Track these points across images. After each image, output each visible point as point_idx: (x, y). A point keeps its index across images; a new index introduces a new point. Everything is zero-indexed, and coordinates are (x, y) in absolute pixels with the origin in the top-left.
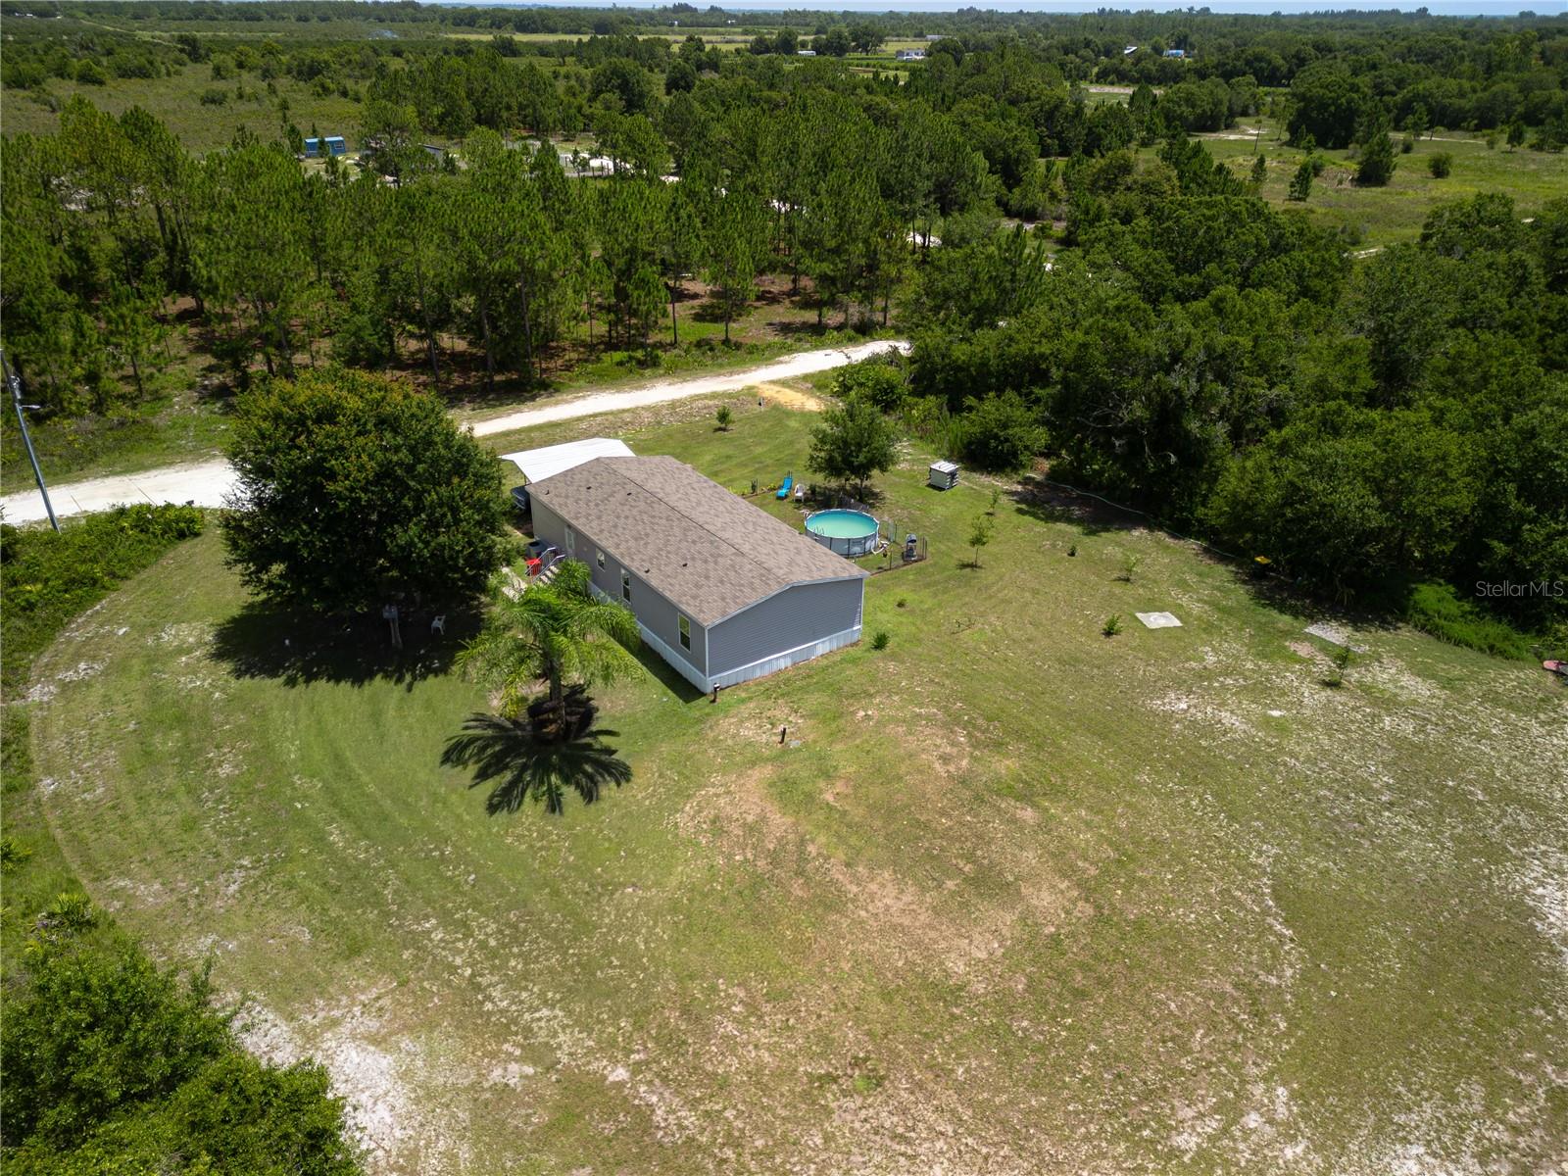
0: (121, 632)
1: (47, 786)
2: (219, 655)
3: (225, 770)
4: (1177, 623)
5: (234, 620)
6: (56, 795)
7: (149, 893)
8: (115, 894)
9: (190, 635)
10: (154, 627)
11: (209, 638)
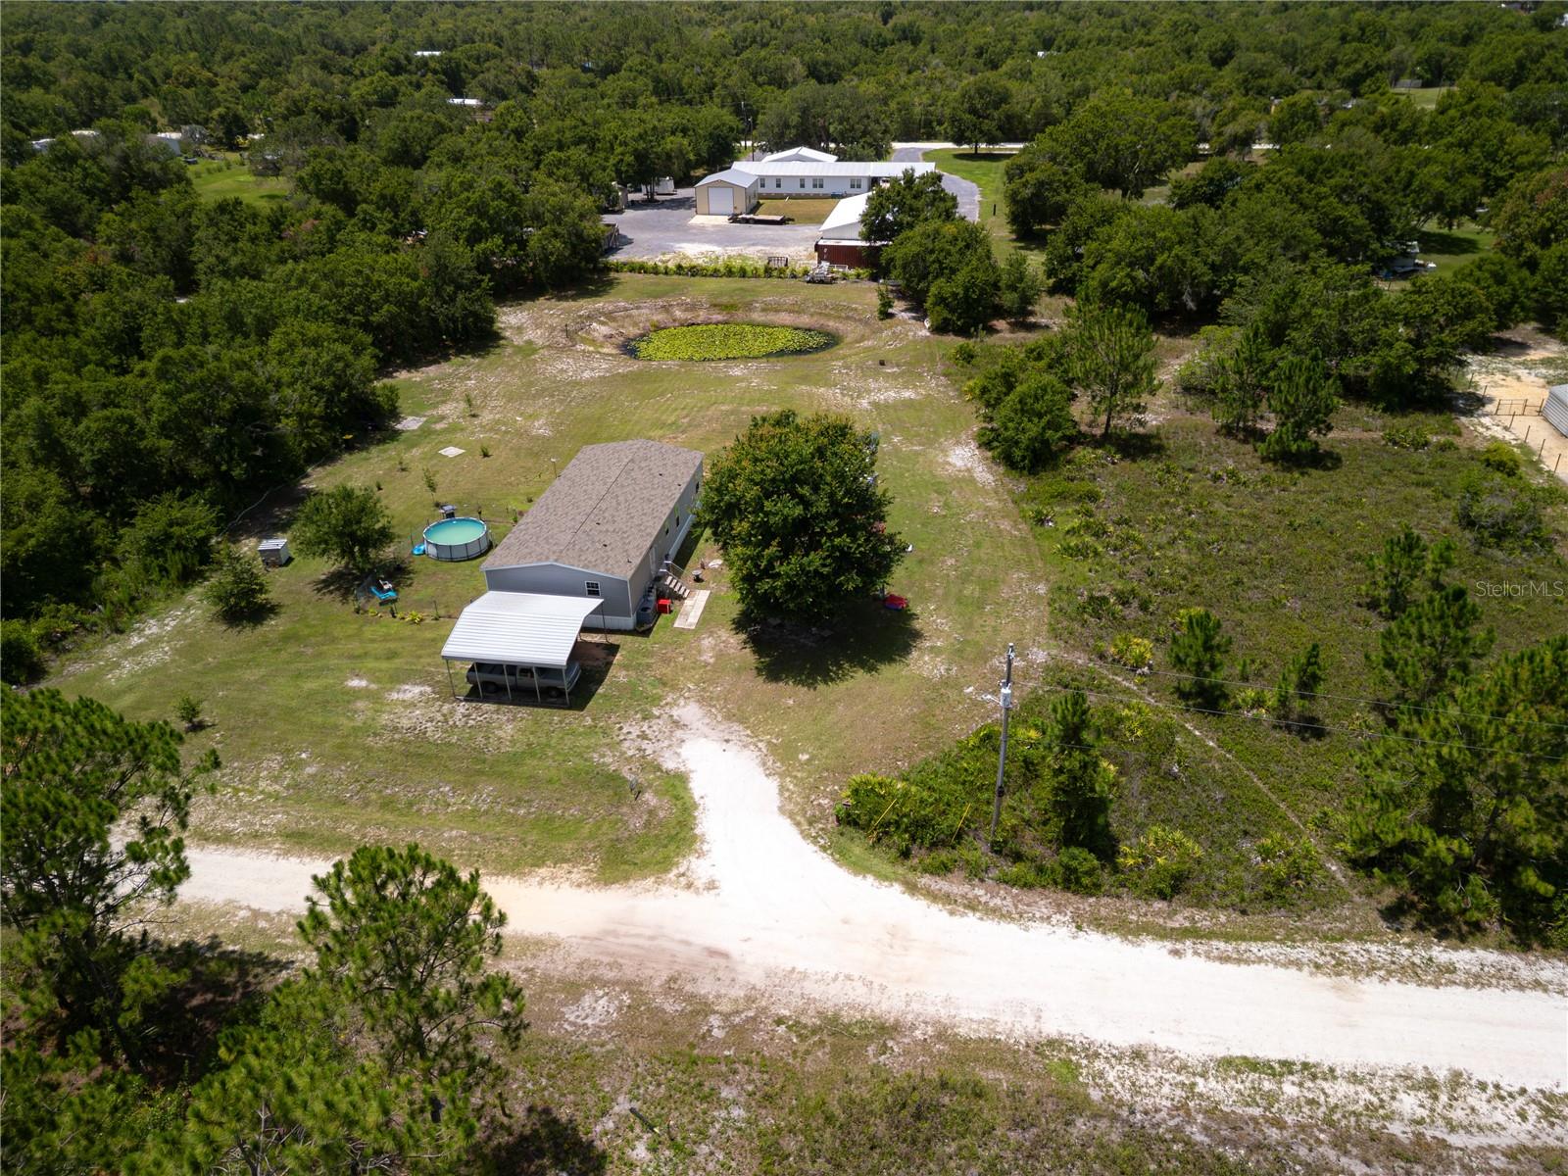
0: (971, 689)
1: (1042, 589)
2: (917, 635)
3: (951, 562)
4: (442, 452)
5: (891, 660)
6: (1038, 583)
7: (1005, 525)
8: (1019, 530)
9: (925, 663)
10: (945, 682)
11: (915, 654)
